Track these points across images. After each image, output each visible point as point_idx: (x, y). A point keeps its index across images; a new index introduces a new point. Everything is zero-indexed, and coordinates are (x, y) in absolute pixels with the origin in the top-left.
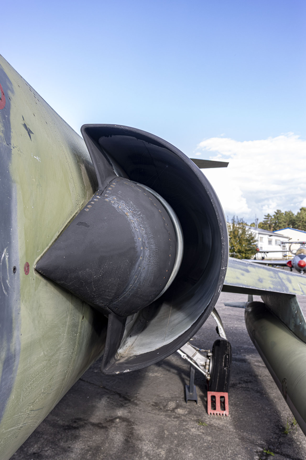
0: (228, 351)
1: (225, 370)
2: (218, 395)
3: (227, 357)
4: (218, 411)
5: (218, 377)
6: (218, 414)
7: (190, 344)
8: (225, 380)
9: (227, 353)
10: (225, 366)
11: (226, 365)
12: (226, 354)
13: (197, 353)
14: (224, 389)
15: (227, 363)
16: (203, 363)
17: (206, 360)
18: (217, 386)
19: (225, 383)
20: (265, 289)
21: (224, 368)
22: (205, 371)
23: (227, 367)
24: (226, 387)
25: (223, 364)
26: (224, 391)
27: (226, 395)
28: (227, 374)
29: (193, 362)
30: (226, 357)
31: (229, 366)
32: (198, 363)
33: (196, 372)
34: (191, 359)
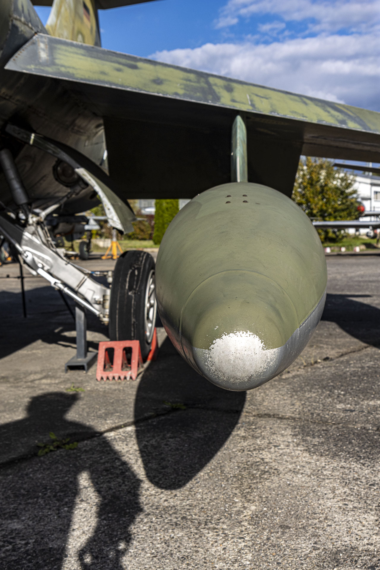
0: (140, 263)
1: (130, 298)
2: (119, 346)
3: (136, 273)
4: (117, 373)
5: (117, 311)
6: (116, 378)
7: (71, 263)
8: (132, 315)
9: (136, 266)
10: (131, 288)
11: (133, 287)
12: (133, 268)
13: (86, 280)
14: (132, 335)
15: (135, 283)
16: (98, 297)
17: (105, 291)
18: (117, 329)
19: (132, 323)
20: (163, 94)
21: (128, 293)
22: (104, 311)
23: (135, 290)
24: (134, 329)
25: (127, 285)
26: (133, 338)
27: (135, 345)
28: (134, 304)
29: (79, 297)
30: (133, 272)
31: (137, 289)
32: (89, 298)
33: (86, 315)
34: (76, 293)
